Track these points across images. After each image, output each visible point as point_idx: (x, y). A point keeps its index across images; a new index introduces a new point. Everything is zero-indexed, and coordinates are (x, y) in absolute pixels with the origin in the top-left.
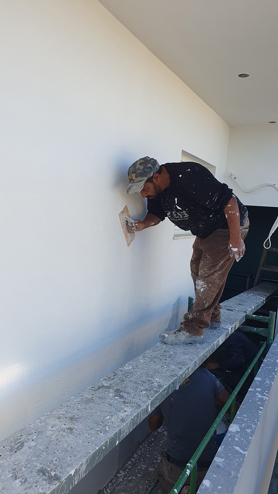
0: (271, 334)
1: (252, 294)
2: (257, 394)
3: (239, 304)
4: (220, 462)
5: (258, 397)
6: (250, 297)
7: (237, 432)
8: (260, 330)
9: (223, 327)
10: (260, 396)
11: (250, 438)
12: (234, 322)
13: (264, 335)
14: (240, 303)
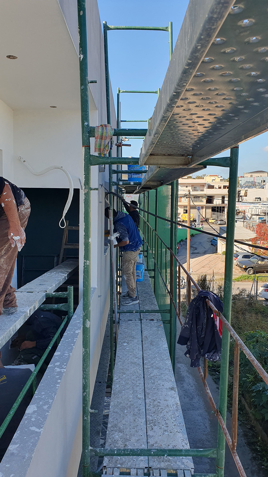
0: (71, 307)
1: (55, 273)
2: (56, 369)
3: (40, 285)
4: (14, 449)
5: (56, 371)
6: (53, 275)
7: (34, 412)
8: (61, 306)
9: (21, 311)
10: (58, 370)
11: (47, 413)
12: (33, 303)
13: (65, 310)
14: (41, 283)
